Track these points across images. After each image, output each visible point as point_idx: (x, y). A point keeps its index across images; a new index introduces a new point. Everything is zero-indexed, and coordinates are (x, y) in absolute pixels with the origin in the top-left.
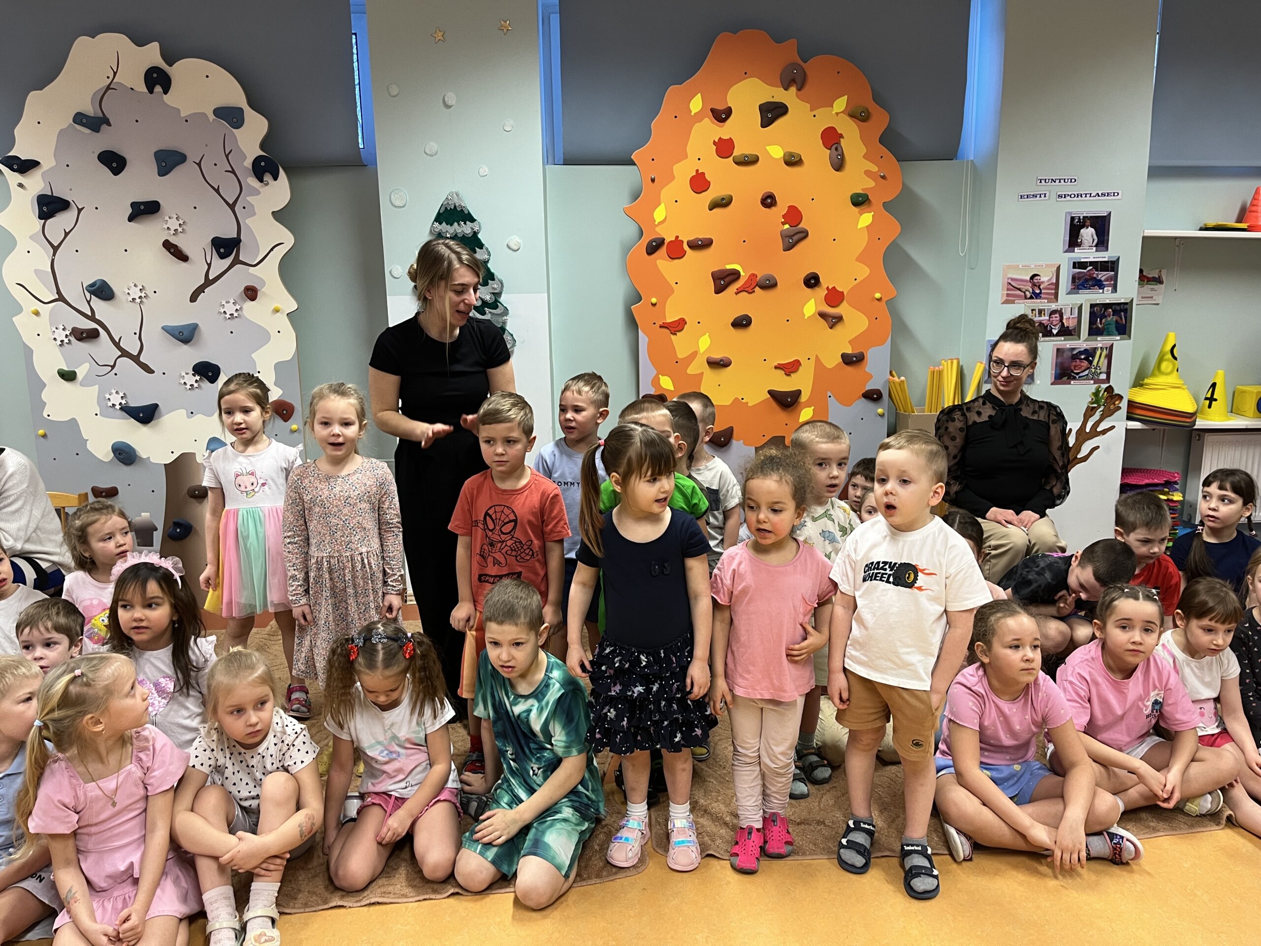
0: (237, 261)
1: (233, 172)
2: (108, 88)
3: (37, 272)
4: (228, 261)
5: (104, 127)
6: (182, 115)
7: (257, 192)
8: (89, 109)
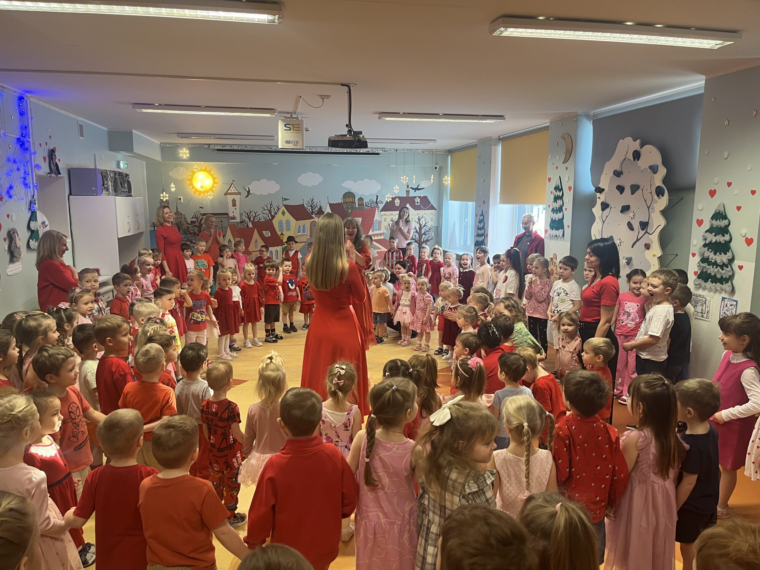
0: (646, 232)
1: (651, 193)
2: (624, 159)
3: (599, 231)
4: (644, 231)
5: (621, 175)
6: (642, 169)
7: (656, 202)
8: (618, 169)
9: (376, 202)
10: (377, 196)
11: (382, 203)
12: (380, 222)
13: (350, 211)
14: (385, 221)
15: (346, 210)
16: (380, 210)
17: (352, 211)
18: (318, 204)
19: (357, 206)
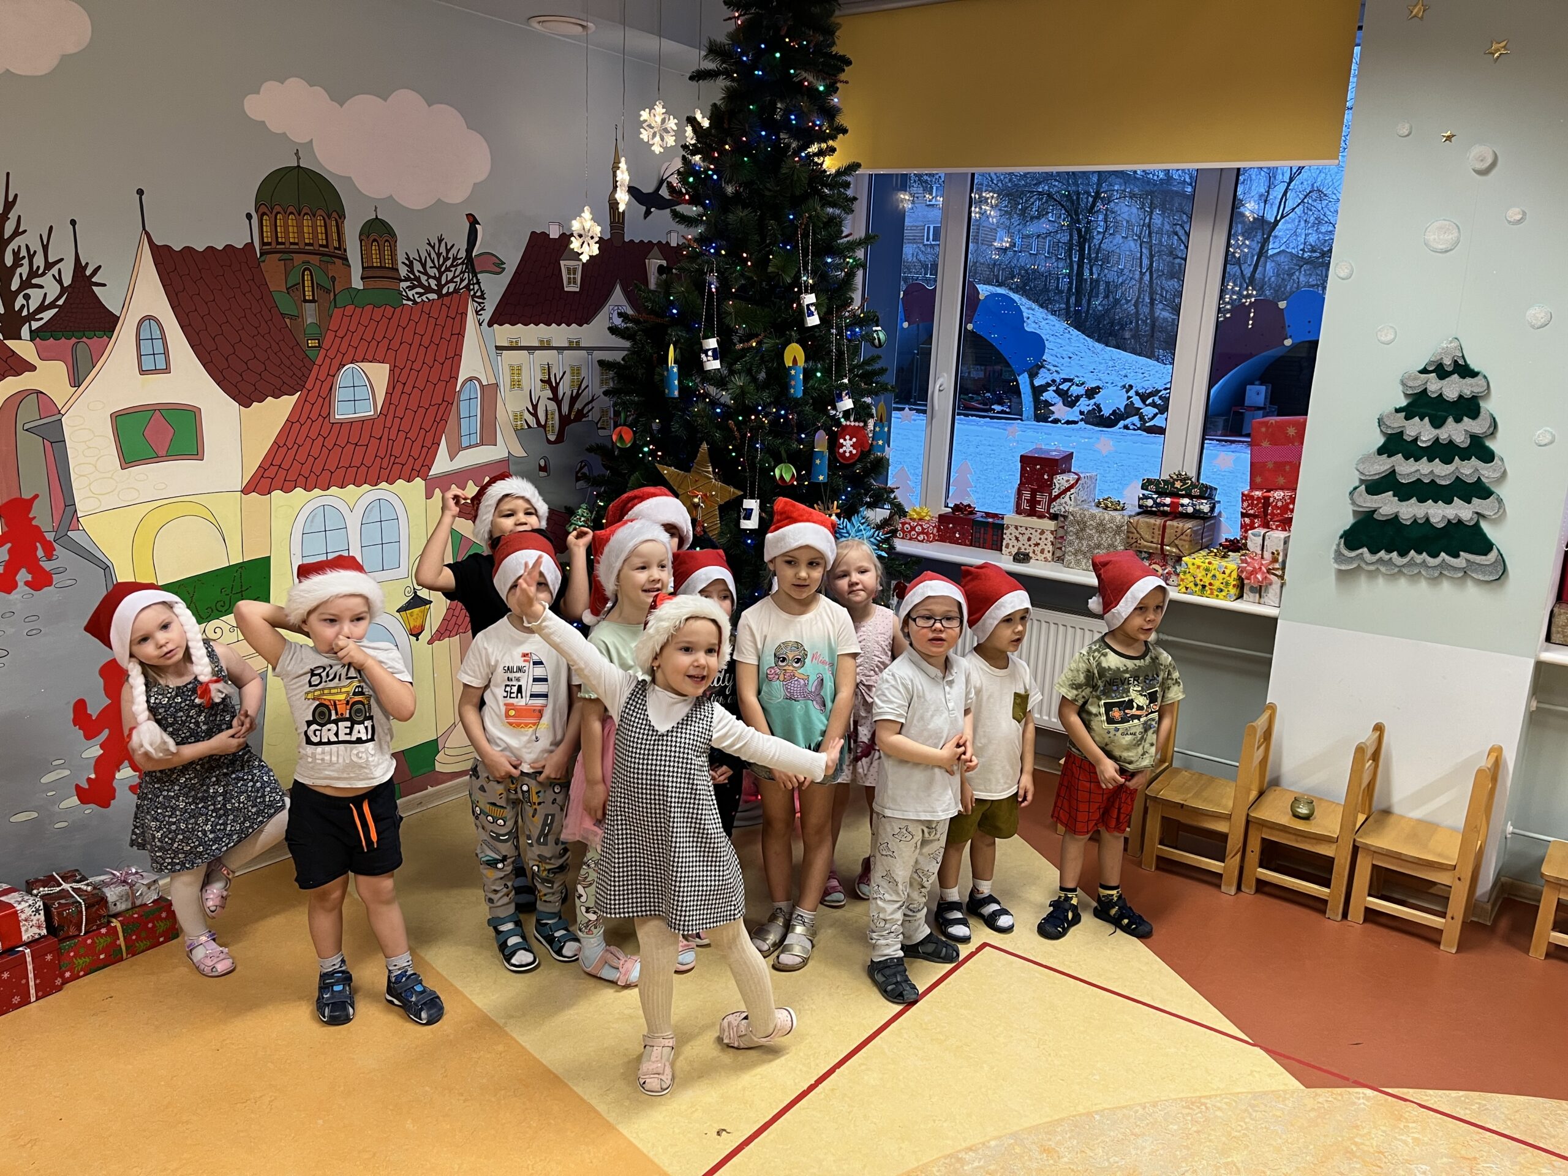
9: (469, 260)
10: (473, 221)
11: (498, 266)
12: (489, 392)
13: (310, 314)
14: (516, 384)
15: (285, 304)
16: (487, 315)
17: (325, 316)
18: (61, 249)
19: (357, 283)
